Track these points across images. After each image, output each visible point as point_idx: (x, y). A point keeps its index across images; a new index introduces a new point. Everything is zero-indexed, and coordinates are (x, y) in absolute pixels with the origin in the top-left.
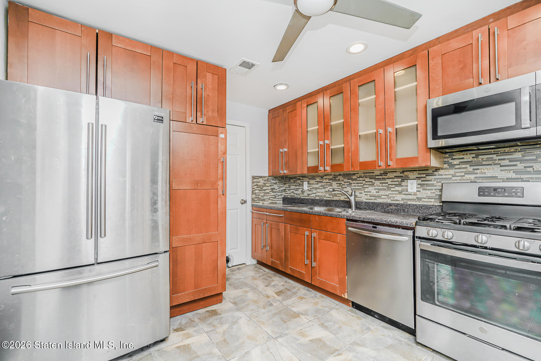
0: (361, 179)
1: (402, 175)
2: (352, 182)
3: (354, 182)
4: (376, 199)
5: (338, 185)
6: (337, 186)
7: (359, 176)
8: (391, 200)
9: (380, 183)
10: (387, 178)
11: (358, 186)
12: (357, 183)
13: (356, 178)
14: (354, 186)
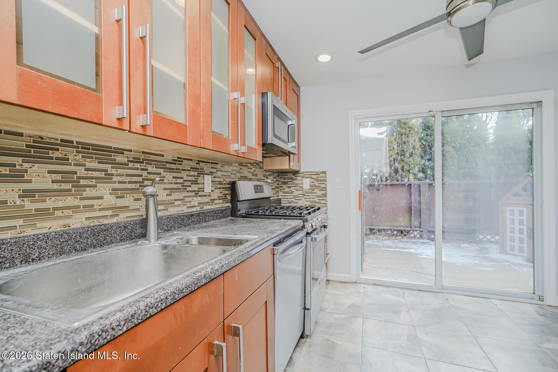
0: (137, 165)
1: (198, 166)
2: (114, 171)
3: (120, 171)
4: (167, 210)
5: (58, 177)
6: (53, 182)
7: (134, 158)
8: (188, 207)
9: (174, 177)
10: (183, 170)
11: (130, 182)
12: (128, 175)
13: (125, 160)
14: (119, 182)
